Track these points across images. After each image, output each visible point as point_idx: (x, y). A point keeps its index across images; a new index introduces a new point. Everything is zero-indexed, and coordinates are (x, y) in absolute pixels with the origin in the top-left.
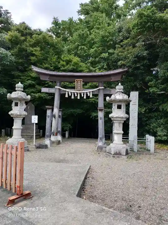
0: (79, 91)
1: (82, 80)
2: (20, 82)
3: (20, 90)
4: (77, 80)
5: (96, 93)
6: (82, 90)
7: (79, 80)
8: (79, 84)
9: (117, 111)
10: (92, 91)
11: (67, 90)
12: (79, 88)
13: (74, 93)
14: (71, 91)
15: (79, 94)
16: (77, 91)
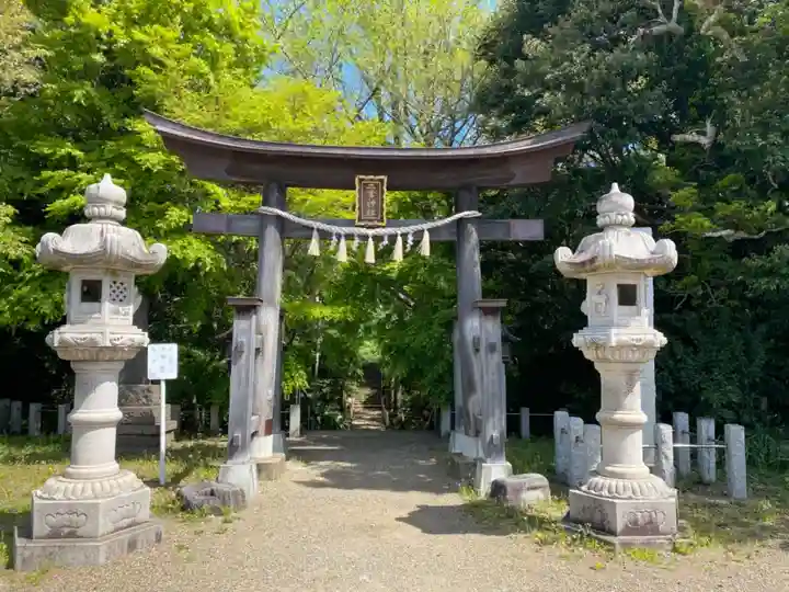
0: (373, 227)
1: (385, 178)
2: (108, 176)
3: (112, 218)
4: (361, 180)
5: (445, 237)
6: (384, 224)
7: (372, 180)
8: (372, 196)
9: (619, 315)
10: (428, 230)
11: (317, 225)
12: (371, 213)
13: (349, 237)
14: (335, 229)
15: (371, 242)
16: (363, 227)
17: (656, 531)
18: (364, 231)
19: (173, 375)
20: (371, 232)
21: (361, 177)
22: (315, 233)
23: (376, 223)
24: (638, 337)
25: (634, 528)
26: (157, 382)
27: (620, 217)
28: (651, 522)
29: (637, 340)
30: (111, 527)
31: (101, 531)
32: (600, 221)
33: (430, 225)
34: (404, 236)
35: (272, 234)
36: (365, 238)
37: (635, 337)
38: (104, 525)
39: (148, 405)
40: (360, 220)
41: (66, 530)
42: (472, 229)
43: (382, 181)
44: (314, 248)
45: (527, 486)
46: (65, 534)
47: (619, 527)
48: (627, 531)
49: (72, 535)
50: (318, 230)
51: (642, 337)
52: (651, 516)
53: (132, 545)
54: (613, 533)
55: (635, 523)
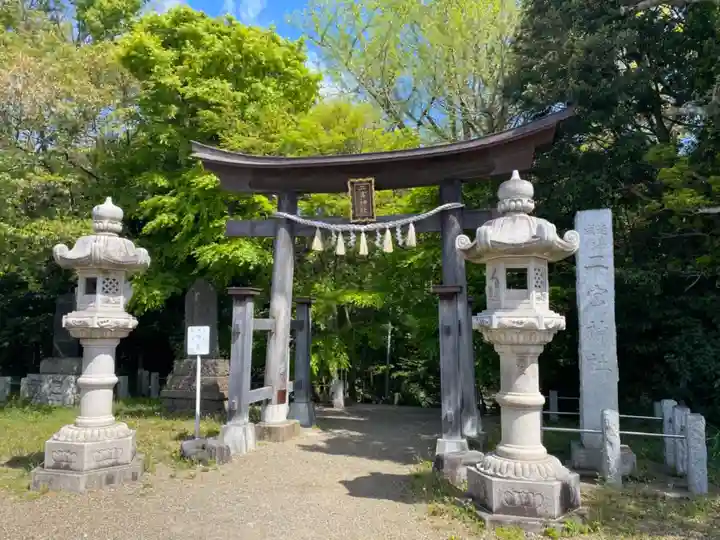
0: (365, 224)
1: (372, 179)
2: (109, 199)
3: (110, 231)
4: (352, 183)
5: (431, 228)
6: (374, 220)
7: (361, 182)
8: (364, 196)
9: (507, 299)
10: (414, 223)
11: (318, 224)
12: (363, 211)
13: (346, 233)
14: (333, 227)
15: (363, 237)
16: (356, 224)
17: (533, 513)
18: (356, 227)
19: (206, 351)
20: (363, 228)
21: (352, 180)
22: (318, 232)
23: (367, 219)
24: (520, 320)
25: (510, 508)
26: (195, 357)
27: (513, 203)
28: (527, 504)
29: (518, 323)
30: (93, 464)
31: (86, 467)
32: (501, 207)
33: (415, 218)
34: (393, 230)
35: (283, 234)
36: (358, 233)
37: (516, 320)
38: (88, 462)
39: (215, 376)
40: (354, 218)
41: (64, 464)
42: (453, 219)
43: (370, 182)
44: (317, 245)
45: (463, 461)
46: (62, 466)
47: (495, 505)
48: (504, 510)
49: (67, 468)
50: (320, 228)
51: (524, 320)
52: (527, 497)
53: (110, 480)
54: (490, 510)
55: (512, 502)
